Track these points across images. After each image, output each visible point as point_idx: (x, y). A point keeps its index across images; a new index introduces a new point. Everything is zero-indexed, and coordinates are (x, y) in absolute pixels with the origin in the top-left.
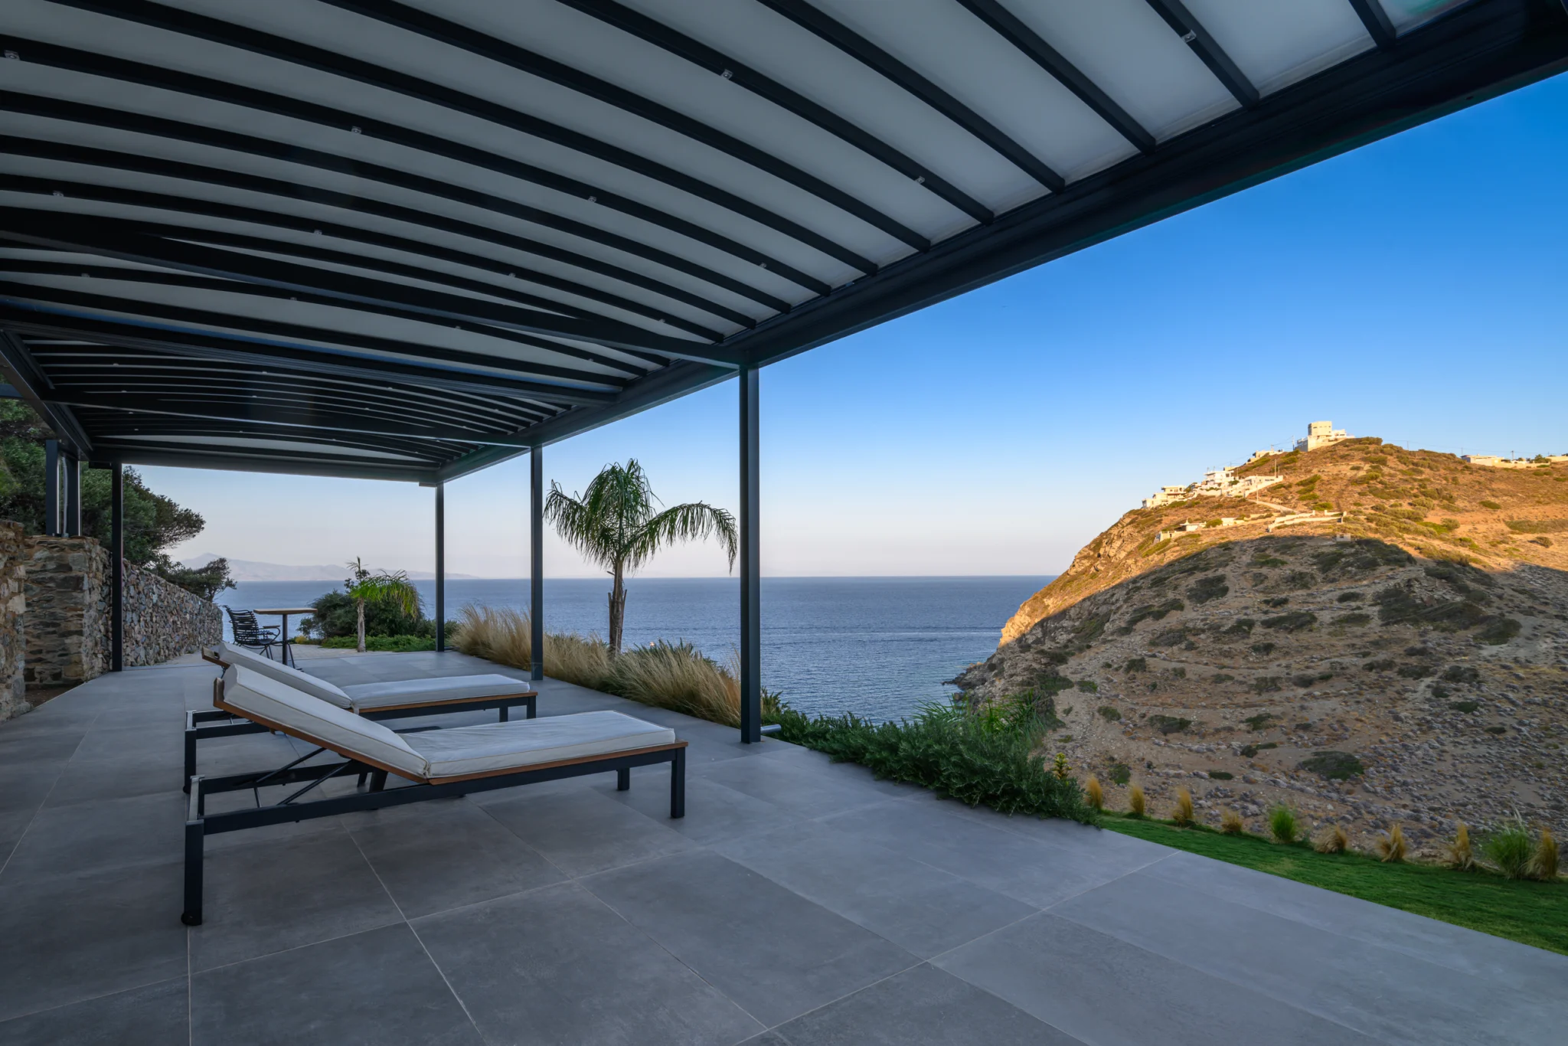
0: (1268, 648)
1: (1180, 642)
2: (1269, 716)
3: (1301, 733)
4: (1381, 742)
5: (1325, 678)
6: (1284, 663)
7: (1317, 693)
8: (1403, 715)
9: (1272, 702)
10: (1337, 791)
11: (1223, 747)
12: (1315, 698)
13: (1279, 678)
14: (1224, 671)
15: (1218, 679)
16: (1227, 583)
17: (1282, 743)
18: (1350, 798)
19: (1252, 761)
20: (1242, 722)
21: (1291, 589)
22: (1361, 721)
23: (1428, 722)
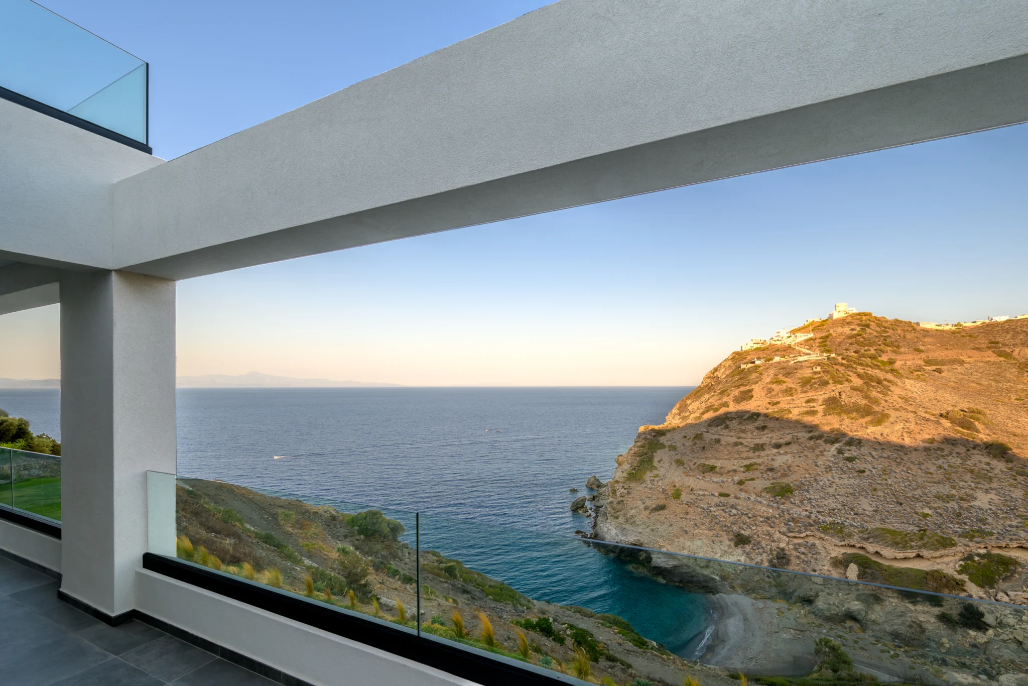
0: (764, 428)
1: (722, 425)
2: (756, 464)
3: (769, 473)
4: (805, 477)
5: (788, 444)
6: (770, 436)
7: (782, 452)
8: (819, 464)
9: (759, 457)
10: (778, 503)
11: (730, 480)
12: (780, 454)
13: (765, 444)
14: (740, 440)
15: (736, 444)
16: (754, 393)
17: (758, 478)
18: (782, 507)
19: (742, 487)
20: (741, 467)
21: (784, 396)
22: (799, 466)
23: (830, 467)
